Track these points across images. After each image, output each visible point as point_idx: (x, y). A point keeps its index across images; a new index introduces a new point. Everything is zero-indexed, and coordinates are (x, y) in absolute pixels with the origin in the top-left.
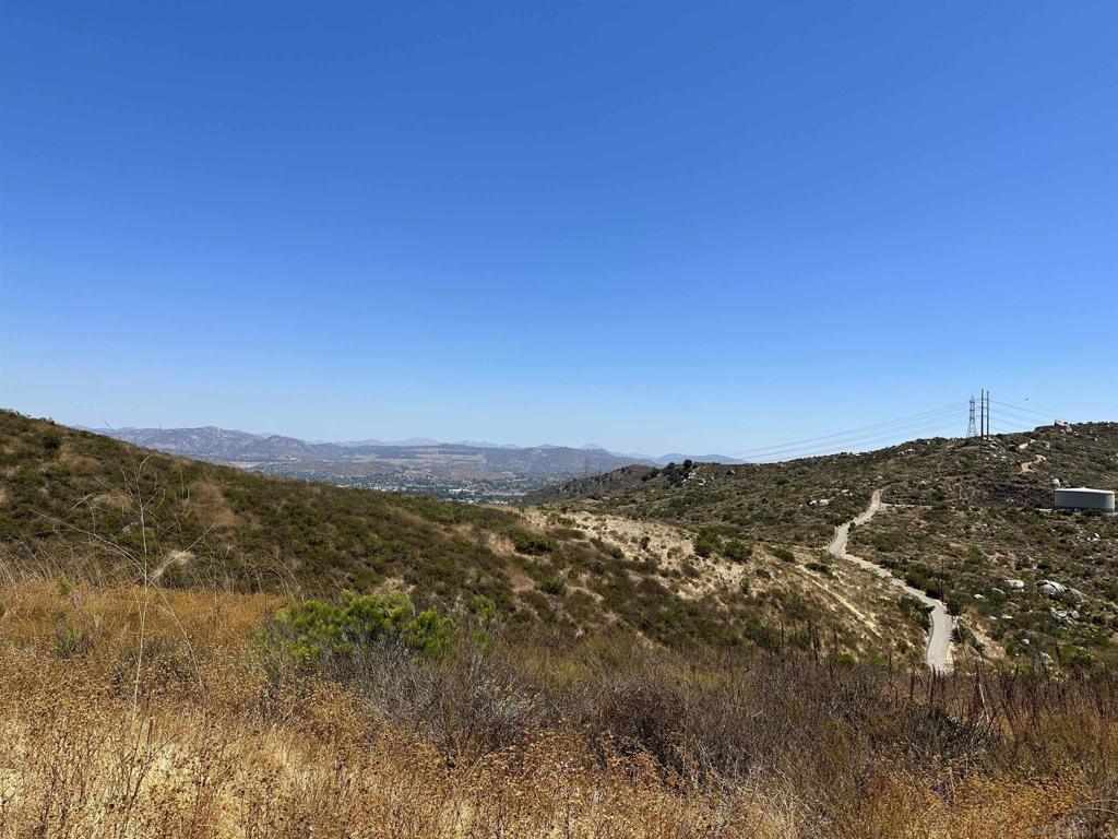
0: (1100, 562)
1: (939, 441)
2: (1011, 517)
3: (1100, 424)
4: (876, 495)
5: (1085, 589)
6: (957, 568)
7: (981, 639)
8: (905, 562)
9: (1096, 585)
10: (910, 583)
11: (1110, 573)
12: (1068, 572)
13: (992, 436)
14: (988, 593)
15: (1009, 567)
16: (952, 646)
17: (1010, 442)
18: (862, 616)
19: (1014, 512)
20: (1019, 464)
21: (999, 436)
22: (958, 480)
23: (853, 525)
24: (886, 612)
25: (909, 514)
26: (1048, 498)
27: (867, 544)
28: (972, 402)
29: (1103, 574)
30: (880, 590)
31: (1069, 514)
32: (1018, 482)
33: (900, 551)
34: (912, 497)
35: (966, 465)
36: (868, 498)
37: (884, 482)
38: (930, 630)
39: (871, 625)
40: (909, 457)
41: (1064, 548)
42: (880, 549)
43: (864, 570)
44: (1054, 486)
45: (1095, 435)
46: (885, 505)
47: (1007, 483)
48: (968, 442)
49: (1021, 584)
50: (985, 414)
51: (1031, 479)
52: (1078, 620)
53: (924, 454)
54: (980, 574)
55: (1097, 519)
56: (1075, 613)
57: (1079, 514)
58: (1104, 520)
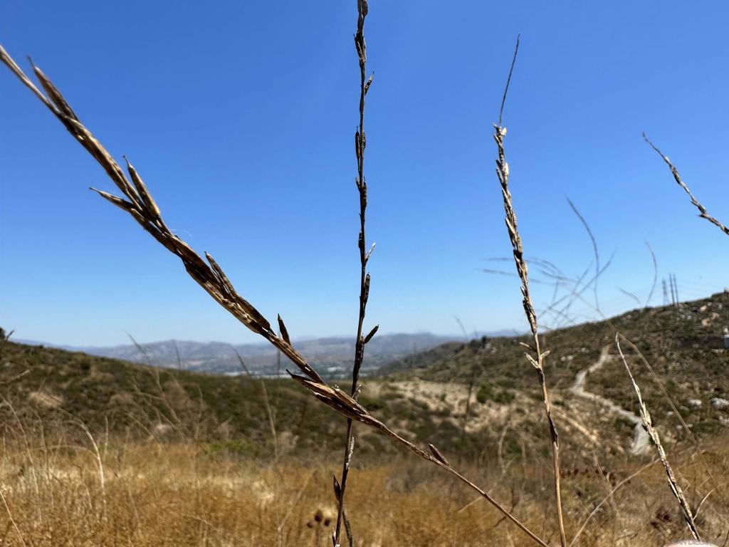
2: (696, 357)
4: (605, 350)
6: (657, 395)
8: (622, 394)
10: (624, 407)
13: (681, 304)
17: (693, 306)
19: (698, 354)
20: (700, 321)
21: (686, 303)
22: (659, 336)
23: (589, 372)
26: (720, 342)
27: (597, 383)
28: (664, 283)
30: (602, 414)
32: (701, 333)
33: (620, 387)
35: (664, 325)
36: (599, 353)
42: (606, 387)
43: (594, 401)
44: (724, 333)
46: (610, 356)
47: (693, 334)
48: (665, 309)
49: (699, 402)
50: (674, 288)
51: (708, 330)
54: (673, 398)
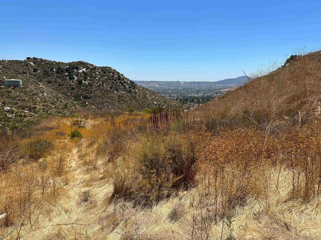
0: (19, 100)
3: (16, 61)
5: (16, 108)
9: (19, 106)
11: (22, 102)
12: (11, 104)
29: (21, 103)
31: (10, 87)
41: (9, 97)
44: (4, 79)
45: (14, 64)
52: (15, 116)
55: (17, 88)
56: (14, 115)
57: (12, 87)
58: (19, 88)
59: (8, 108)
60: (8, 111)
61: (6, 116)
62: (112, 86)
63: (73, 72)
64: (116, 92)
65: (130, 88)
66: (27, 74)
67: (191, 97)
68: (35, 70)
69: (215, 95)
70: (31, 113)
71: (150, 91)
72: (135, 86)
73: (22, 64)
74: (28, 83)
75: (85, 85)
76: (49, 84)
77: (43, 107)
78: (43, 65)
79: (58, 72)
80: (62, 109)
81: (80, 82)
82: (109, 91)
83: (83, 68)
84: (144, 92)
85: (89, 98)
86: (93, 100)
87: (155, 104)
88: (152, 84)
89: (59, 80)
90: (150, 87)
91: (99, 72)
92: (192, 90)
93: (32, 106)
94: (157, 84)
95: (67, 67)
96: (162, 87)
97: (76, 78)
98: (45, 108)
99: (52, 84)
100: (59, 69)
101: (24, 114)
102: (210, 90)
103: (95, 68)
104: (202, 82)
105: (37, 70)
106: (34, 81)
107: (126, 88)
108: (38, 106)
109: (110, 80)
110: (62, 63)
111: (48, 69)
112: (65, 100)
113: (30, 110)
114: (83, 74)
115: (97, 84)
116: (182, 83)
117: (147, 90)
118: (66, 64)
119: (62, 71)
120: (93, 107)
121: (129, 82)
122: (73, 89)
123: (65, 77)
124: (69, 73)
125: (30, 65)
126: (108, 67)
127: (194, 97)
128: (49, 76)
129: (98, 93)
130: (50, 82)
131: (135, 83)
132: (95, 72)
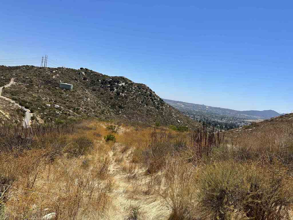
0: (68, 101)
1: (33, 66)
2: (49, 89)
3: (72, 69)
4: (12, 79)
5: (64, 107)
6: (34, 101)
7: (38, 119)
8: (19, 99)
9: (66, 106)
10: (20, 104)
11: (70, 103)
12: (61, 103)
13: (47, 68)
14: (41, 107)
15: (47, 101)
16: (30, 121)
17: (51, 70)
18: (4, 114)
19: (50, 88)
20: (53, 76)
21: (49, 68)
22: (37, 78)
23: (4, 87)
24: (12, 113)
25: (22, 86)
26: (58, 85)
27: (8, 93)
28: (43, 58)
29: (68, 103)
30: (11, 106)
31: (63, 89)
32: (52, 80)
33: (18, 96)
34: (24, 81)
35: (39, 74)
36: (10, 80)
37: (15, 76)
38: (25, 117)
39: (7, 116)
40: (24, 70)
41: (60, 97)
42: (12, 95)
43: (6, 101)
44: (60, 82)
45: (70, 71)
46: (15, 82)
47: (49, 80)
48: (41, 68)
49: (49, 105)
50: (46, 61)
51: (55, 80)
52: (61, 114)
53: (28, 70)
54: (40, 103)
55: (68, 91)
56: (61, 112)
57: (65, 89)
58: (70, 91)
59: (58, 106)
60: (57, 109)
61: (54, 112)
62: (144, 101)
63: (114, 84)
64: (146, 106)
65: (158, 104)
66: (78, 81)
67: (214, 122)
68: (85, 79)
69: (239, 123)
70: (74, 113)
71: (176, 110)
72: (163, 104)
73: (76, 72)
74: (77, 88)
75: (122, 97)
76: (93, 92)
77: (84, 110)
78: (92, 75)
79: (102, 83)
80: (100, 114)
81: (118, 94)
82: (140, 104)
83: (123, 83)
84: (170, 110)
85: (123, 108)
86: (126, 110)
87: (179, 123)
88: (178, 104)
89: (102, 90)
90: (176, 107)
91: (135, 88)
92: (217, 115)
93: (77, 107)
94: (184, 105)
95: (110, 80)
96: (188, 108)
97: (115, 90)
98: (86, 110)
99: (95, 92)
100: (104, 80)
101: (68, 113)
102: (234, 118)
103: (132, 84)
104: (227, 110)
105: (87, 79)
106: (82, 87)
107: (155, 104)
108: (81, 108)
109: (143, 95)
110: (107, 76)
111: (95, 79)
112: (103, 106)
113: (74, 110)
114: (122, 87)
115: (131, 98)
116: (207, 107)
117: (173, 108)
118: (110, 77)
119: (106, 83)
120: (124, 116)
121: (159, 99)
122: (111, 98)
123: (107, 88)
124: (111, 85)
125: (82, 74)
126: (144, 85)
127: (217, 122)
128: (95, 85)
129: (131, 105)
130: (94, 90)
131: (164, 100)
132: (132, 87)
